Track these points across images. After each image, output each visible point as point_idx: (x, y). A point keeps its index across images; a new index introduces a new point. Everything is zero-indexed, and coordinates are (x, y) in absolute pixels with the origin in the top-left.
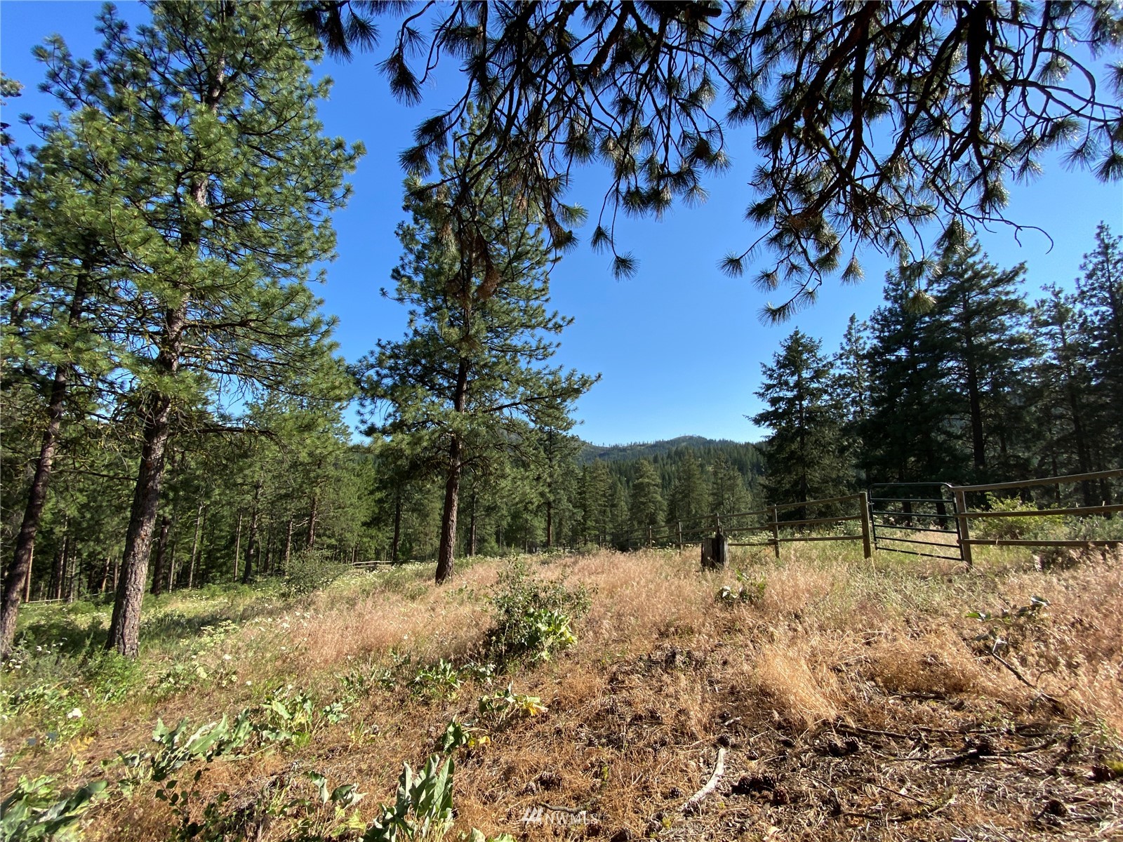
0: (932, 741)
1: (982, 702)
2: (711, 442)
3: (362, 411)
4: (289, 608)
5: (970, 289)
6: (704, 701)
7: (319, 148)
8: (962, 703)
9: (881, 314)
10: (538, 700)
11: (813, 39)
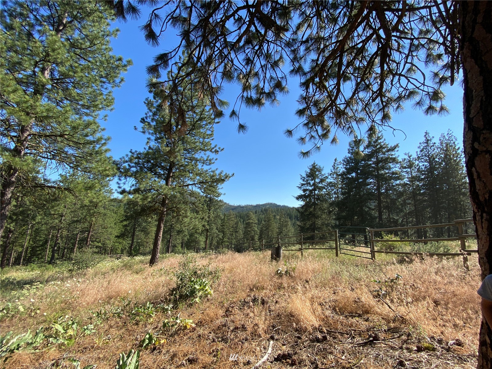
0: (356, 335)
1: (375, 318)
2: (279, 206)
3: (120, 182)
4: (72, 277)
5: (379, 152)
6: (266, 319)
7: (109, 59)
8: (368, 318)
9: (346, 159)
10: (191, 321)
11: (324, 48)
